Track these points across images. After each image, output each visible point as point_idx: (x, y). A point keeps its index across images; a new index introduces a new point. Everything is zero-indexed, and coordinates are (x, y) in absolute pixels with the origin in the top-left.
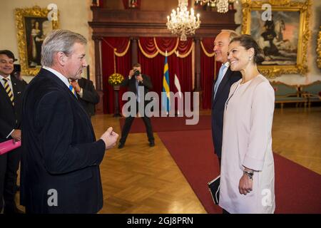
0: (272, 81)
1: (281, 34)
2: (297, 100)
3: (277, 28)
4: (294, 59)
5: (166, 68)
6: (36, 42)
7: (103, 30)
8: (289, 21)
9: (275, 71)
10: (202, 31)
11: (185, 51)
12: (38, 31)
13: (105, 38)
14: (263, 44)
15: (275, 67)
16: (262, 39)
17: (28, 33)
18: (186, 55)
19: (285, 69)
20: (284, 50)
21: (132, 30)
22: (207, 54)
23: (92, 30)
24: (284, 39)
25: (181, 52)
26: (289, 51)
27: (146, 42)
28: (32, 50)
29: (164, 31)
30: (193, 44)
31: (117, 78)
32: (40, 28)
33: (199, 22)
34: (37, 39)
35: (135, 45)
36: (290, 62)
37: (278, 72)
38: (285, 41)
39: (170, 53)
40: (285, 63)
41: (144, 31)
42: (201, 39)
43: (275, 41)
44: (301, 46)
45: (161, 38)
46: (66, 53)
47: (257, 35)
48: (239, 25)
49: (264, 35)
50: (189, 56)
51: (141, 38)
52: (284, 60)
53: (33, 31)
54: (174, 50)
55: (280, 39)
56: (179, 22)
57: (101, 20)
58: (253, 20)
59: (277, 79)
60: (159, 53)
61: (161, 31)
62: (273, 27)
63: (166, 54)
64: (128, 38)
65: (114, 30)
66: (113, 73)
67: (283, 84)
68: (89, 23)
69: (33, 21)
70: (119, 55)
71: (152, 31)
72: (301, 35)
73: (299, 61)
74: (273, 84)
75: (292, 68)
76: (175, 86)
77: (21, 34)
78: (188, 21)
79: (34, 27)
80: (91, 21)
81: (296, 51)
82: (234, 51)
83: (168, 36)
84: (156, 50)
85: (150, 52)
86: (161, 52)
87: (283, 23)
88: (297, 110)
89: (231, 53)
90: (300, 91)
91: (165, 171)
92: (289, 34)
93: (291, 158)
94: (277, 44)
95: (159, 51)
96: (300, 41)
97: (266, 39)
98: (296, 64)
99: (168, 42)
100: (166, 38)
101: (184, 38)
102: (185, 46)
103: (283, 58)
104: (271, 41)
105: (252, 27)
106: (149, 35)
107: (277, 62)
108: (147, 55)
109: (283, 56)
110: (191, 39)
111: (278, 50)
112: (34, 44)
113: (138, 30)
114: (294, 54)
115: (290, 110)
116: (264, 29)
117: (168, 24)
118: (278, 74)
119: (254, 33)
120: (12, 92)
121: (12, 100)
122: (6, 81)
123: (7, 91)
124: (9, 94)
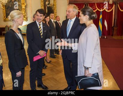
5: (101, 17)
11: (110, 9)
18: (110, 11)
21: (85, 0)
22: (120, 10)
27: (92, 5)
28: (46, 10)
30: (114, 5)
32: (49, 1)
34: (48, 6)
39: (103, 10)
42: (118, 3)
50: (111, 11)
54: (105, 9)
60: (97, 10)
63: (101, 10)
65: (78, 0)
76: (105, 25)
79: (47, 1)
84: (96, 9)
85: (94, 10)
86: (98, 10)
95: (98, 9)
99: (102, 5)
100: (101, 3)
102: (110, 7)
106: (93, 2)
113: (88, 0)
120: (42, 31)
121: (41, 34)
122: (40, 25)
123: (40, 30)
124: (41, 32)
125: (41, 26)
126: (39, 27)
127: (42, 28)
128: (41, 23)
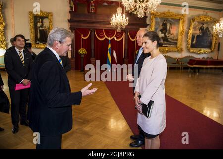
0: (164, 55)
1: (170, 30)
2: (177, 65)
3: (168, 27)
4: (176, 44)
5: (109, 46)
6: (40, 30)
7: (76, 24)
8: (174, 24)
9: (166, 50)
10: (129, 27)
12: (41, 24)
13: (77, 29)
14: (161, 35)
15: (166, 48)
16: (160, 33)
17: (35, 25)
18: (120, 40)
19: (171, 49)
20: (171, 39)
21: (91, 25)
22: (131, 39)
23: (70, 24)
24: (172, 33)
25: (118, 38)
26: (174, 40)
27: (99, 32)
28: (37, 34)
29: (109, 26)
30: (124, 34)
31: (83, 51)
32: (42, 22)
33: (127, 22)
34: (40, 28)
35: (93, 33)
36: (174, 46)
37: (168, 51)
38: (172, 34)
39: (112, 38)
40: (172, 46)
41: (98, 25)
42: (129, 31)
43: (167, 34)
44: (180, 37)
45: (107, 30)
46: (60, 42)
47: (158, 31)
48: (148, 25)
49: (161, 31)
51: (96, 29)
52: (170, 44)
53: (38, 24)
54: (114, 37)
55: (169, 33)
56: (117, 21)
57: (75, 19)
58: (156, 22)
59: (167, 54)
61: (107, 26)
62: (166, 27)
63: (110, 39)
64: (89, 29)
65: (82, 25)
66: (81, 48)
67: (170, 57)
68: (68, 20)
69: (38, 18)
70: (84, 38)
71: (102, 26)
72: (180, 31)
73: (179, 45)
74: (165, 56)
75: (175, 49)
77: (32, 25)
78: (122, 21)
79: (39, 22)
80: (69, 19)
81: (177, 40)
82: (145, 43)
83: (111, 29)
84: (104, 36)
85: (101, 37)
86: (107, 37)
87: (171, 25)
88: (176, 70)
89: (144, 44)
90: (178, 61)
91: (107, 103)
92: (174, 31)
93: (173, 97)
94: (168, 36)
95: (106, 37)
96: (179, 35)
97: (162, 33)
98: (177, 47)
99: (111, 32)
100: (110, 30)
101: (119, 30)
102: (119, 35)
103: (171, 43)
104: (165, 34)
105: (155, 26)
106: (101, 28)
107: (168, 45)
108: (99, 39)
109: (171, 42)
110: (123, 31)
111: (168, 39)
112: (38, 31)
113: (95, 25)
114: (176, 41)
115: (173, 71)
116: (161, 28)
117: (111, 22)
118: (167, 52)
119: (156, 29)
120: (23, 58)
121: (23, 62)
122: (20, 52)
123: (21, 58)
124: (22, 60)
125: (22, 53)
126: (20, 55)
127: (23, 55)
128: (22, 50)
